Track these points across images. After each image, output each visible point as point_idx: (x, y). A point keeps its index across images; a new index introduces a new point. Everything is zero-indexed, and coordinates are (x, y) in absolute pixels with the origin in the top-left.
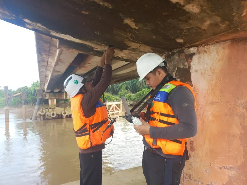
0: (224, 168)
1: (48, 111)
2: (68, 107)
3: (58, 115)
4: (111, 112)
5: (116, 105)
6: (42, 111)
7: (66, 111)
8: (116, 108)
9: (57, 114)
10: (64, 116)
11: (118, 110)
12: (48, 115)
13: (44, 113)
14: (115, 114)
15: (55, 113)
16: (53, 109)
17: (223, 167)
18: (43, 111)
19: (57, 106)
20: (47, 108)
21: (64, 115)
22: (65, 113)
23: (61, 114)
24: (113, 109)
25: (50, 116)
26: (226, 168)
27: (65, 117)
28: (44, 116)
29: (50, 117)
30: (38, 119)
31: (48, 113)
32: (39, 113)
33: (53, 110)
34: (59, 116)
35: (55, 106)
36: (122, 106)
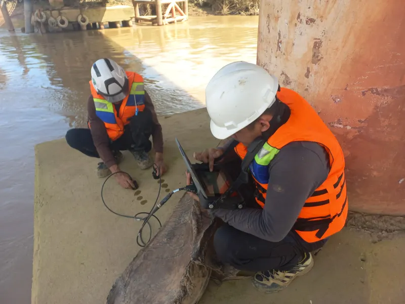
0: (372, 91)
1: (52, 16)
2: (86, 8)
3: (71, 25)
4: (167, 18)
5: (177, 3)
6: (39, 15)
7: (84, 16)
8: (177, 10)
9: (69, 22)
10: (83, 26)
11: (182, 15)
12: (53, 24)
13: (43, 20)
14: (176, 22)
15: (64, 18)
16: (59, 10)
17: (369, 90)
18: (41, 14)
19: (66, 5)
20: (48, 9)
21: (82, 24)
22: (82, 19)
23: (77, 21)
24: (171, 12)
25: (57, 25)
26: (375, 91)
27: (85, 28)
28: (46, 24)
29: (57, 28)
30: (36, 30)
31: (51, 19)
32: (35, 18)
33: (60, 14)
34: (73, 25)
35: (63, 6)
36: (189, 6)
